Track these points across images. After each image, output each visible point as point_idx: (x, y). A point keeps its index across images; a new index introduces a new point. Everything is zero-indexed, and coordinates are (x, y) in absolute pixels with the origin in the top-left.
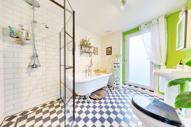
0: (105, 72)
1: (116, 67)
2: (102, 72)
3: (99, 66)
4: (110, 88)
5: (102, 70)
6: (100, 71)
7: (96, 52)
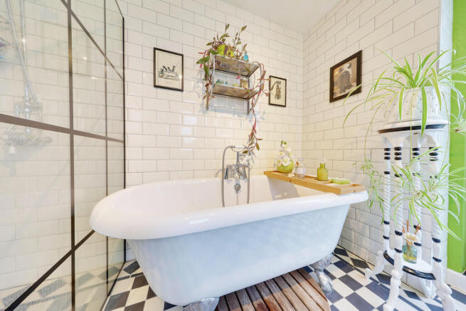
0: (319, 182)
1: (406, 154)
2: (304, 181)
3: (289, 150)
4: (354, 274)
5: (301, 171)
6: (290, 175)
7: (278, 96)
